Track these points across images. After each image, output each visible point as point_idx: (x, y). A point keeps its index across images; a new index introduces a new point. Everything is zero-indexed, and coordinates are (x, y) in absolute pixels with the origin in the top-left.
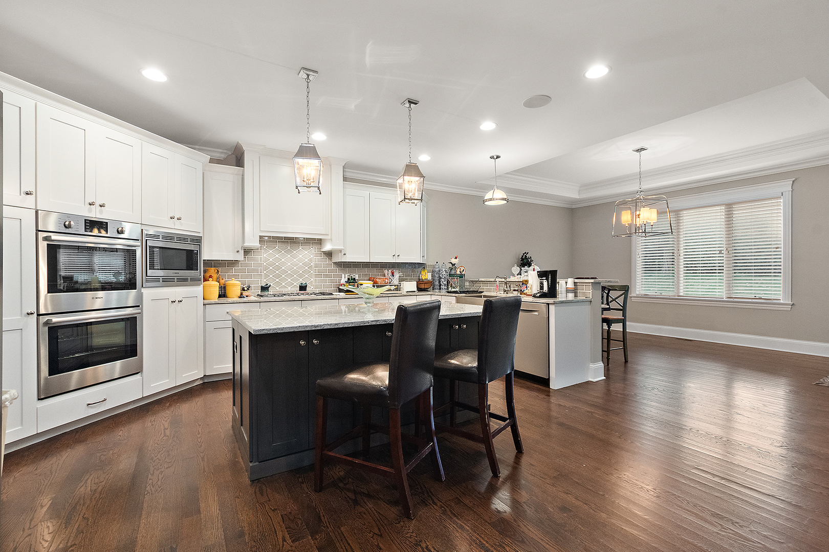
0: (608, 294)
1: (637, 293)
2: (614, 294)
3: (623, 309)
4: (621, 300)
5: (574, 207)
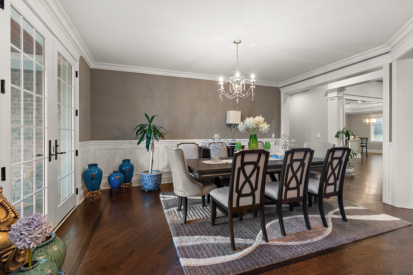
0: (362, 140)
1: (372, 141)
2: (363, 140)
3: (366, 144)
4: (365, 142)
5: (349, 114)
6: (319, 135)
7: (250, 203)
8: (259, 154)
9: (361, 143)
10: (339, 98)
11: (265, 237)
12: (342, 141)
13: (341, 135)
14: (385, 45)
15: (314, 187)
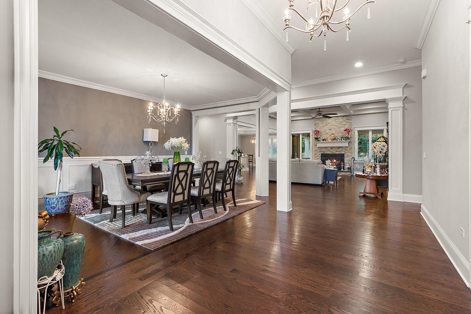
0: (249, 157)
3: (252, 159)
5: (241, 135)
6: (220, 153)
7: (182, 199)
8: (188, 165)
9: (249, 159)
10: (234, 124)
11: (191, 221)
12: (235, 157)
13: (235, 152)
14: (256, 96)
15: (219, 187)
